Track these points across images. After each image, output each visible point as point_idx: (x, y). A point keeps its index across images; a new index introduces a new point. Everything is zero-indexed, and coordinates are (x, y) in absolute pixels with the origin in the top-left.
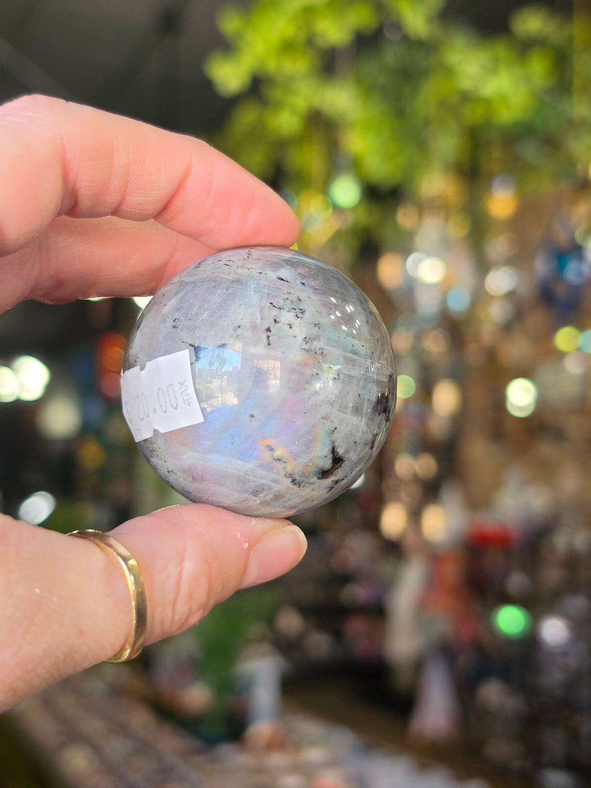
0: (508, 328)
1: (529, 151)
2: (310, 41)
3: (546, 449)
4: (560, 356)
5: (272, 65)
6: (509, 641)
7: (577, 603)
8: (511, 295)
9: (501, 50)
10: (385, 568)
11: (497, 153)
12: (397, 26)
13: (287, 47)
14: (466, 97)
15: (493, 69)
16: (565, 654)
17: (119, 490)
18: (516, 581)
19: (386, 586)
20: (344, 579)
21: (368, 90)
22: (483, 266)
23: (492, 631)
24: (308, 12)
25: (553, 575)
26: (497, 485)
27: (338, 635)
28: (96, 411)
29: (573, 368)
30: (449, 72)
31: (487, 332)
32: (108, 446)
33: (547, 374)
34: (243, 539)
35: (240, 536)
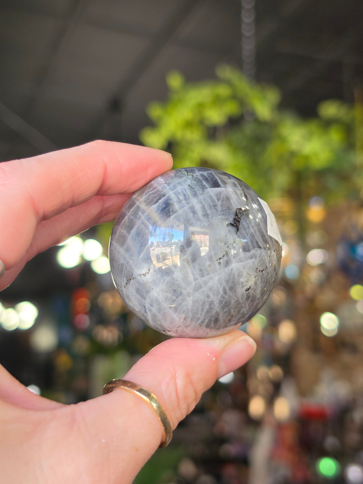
0: (322, 286)
1: (331, 182)
2: (202, 122)
3: (346, 357)
4: (354, 302)
5: (179, 135)
6: (326, 480)
8: (322, 266)
9: (313, 126)
10: (247, 434)
11: (312, 183)
12: (253, 114)
13: (188, 124)
14: (293, 154)
15: (309, 137)
18: (330, 441)
19: (249, 445)
20: (222, 440)
21: (235, 148)
22: (305, 248)
23: (316, 473)
24: (201, 106)
25: (353, 438)
26: (316, 381)
28: (67, 334)
29: (361, 309)
30: (283, 140)
31: (309, 288)
32: (74, 357)
33: (345, 311)
34: (211, 356)
35: (209, 355)
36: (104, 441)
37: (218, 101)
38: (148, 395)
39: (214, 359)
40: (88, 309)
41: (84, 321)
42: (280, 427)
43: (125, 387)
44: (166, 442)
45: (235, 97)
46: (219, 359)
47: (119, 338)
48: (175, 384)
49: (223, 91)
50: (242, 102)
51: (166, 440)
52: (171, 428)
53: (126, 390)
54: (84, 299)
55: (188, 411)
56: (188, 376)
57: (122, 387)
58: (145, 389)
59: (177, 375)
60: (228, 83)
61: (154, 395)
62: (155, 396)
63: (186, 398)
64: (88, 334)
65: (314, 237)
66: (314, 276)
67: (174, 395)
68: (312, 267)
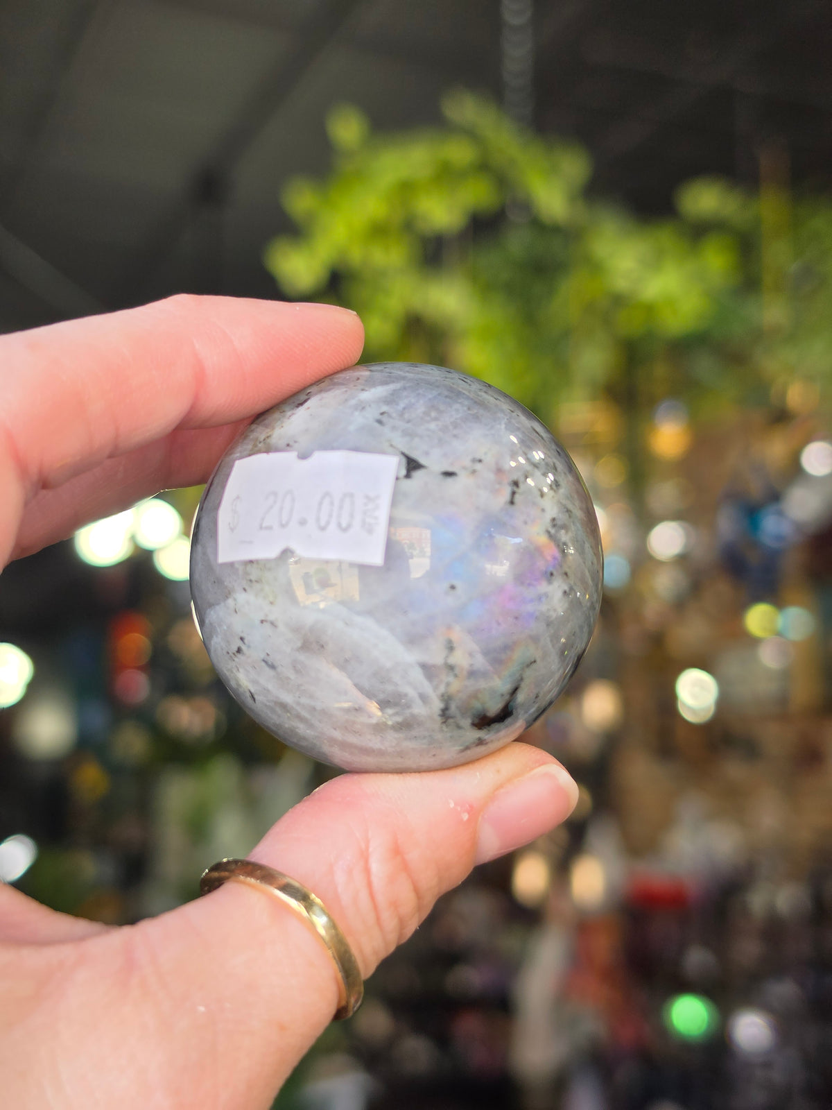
0: (680, 605)
1: (704, 366)
2: (409, 225)
3: (734, 770)
4: (753, 642)
5: (356, 255)
6: (686, 1046)
7: (784, 990)
8: (682, 560)
9: (665, 236)
11: (660, 370)
12: (526, 207)
13: (378, 231)
14: (619, 301)
15: (655, 263)
16: (767, 1065)
17: (128, 831)
18: (697, 959)
19: (511, 967)
20: (451, 958)
21: (486, 288)
22: (644, 520)
23: (664, 1031)
24: (406, 189)
25: (748, 950)
26: (667, 821)
27: (442, 1040)
28: (98, 718)
29: (769, 658)
30: (596, 268)
31: (652, 610)
32: (114, 770)
33: (732, 664)
34: (459, 809)
35: (452, 805)
36: (202, 1009)
37: (446, 176)
38: (304, 898)
39: (465, 817)
40: (144, 660)
41: (138, 686)
42: (583, 926)
43: (249, 879)
44: (347, 1006)
45: (484, 167)
46: (480, 819)
47: (218, 726)
48: (367, 871)
49: (459, 153)
50: (502, 179)
51: (348, 1002)
52: (358, 974)
53: (249, 885)
54: (136, 634)
55: (401, 935)
56: (397, 851)
57: (242, 878)
58: (296, 884)
59: (371, 849)
60: (471, 134)
61: (318, 898)
62: (318, 900)
63: (394, 905)
64: (146, 718)
65: (664, 493)
66: (664, 584)
67: (364, 896)
68: (659, 563)
